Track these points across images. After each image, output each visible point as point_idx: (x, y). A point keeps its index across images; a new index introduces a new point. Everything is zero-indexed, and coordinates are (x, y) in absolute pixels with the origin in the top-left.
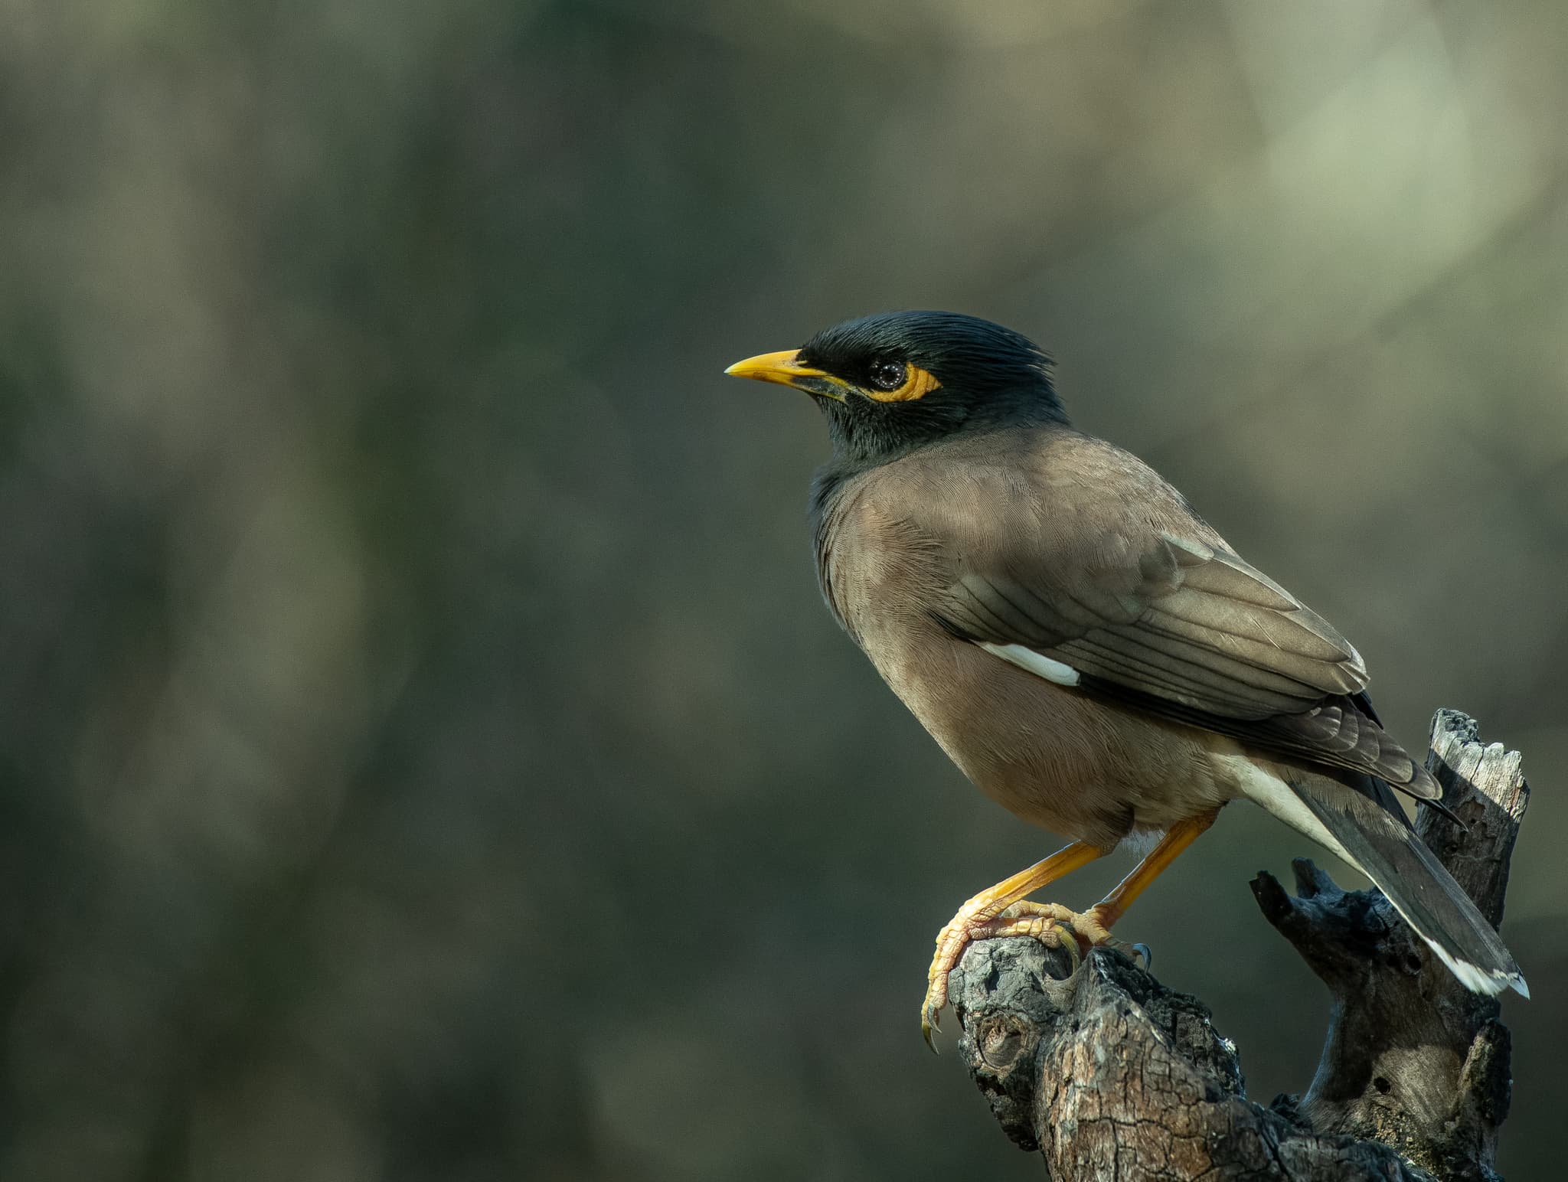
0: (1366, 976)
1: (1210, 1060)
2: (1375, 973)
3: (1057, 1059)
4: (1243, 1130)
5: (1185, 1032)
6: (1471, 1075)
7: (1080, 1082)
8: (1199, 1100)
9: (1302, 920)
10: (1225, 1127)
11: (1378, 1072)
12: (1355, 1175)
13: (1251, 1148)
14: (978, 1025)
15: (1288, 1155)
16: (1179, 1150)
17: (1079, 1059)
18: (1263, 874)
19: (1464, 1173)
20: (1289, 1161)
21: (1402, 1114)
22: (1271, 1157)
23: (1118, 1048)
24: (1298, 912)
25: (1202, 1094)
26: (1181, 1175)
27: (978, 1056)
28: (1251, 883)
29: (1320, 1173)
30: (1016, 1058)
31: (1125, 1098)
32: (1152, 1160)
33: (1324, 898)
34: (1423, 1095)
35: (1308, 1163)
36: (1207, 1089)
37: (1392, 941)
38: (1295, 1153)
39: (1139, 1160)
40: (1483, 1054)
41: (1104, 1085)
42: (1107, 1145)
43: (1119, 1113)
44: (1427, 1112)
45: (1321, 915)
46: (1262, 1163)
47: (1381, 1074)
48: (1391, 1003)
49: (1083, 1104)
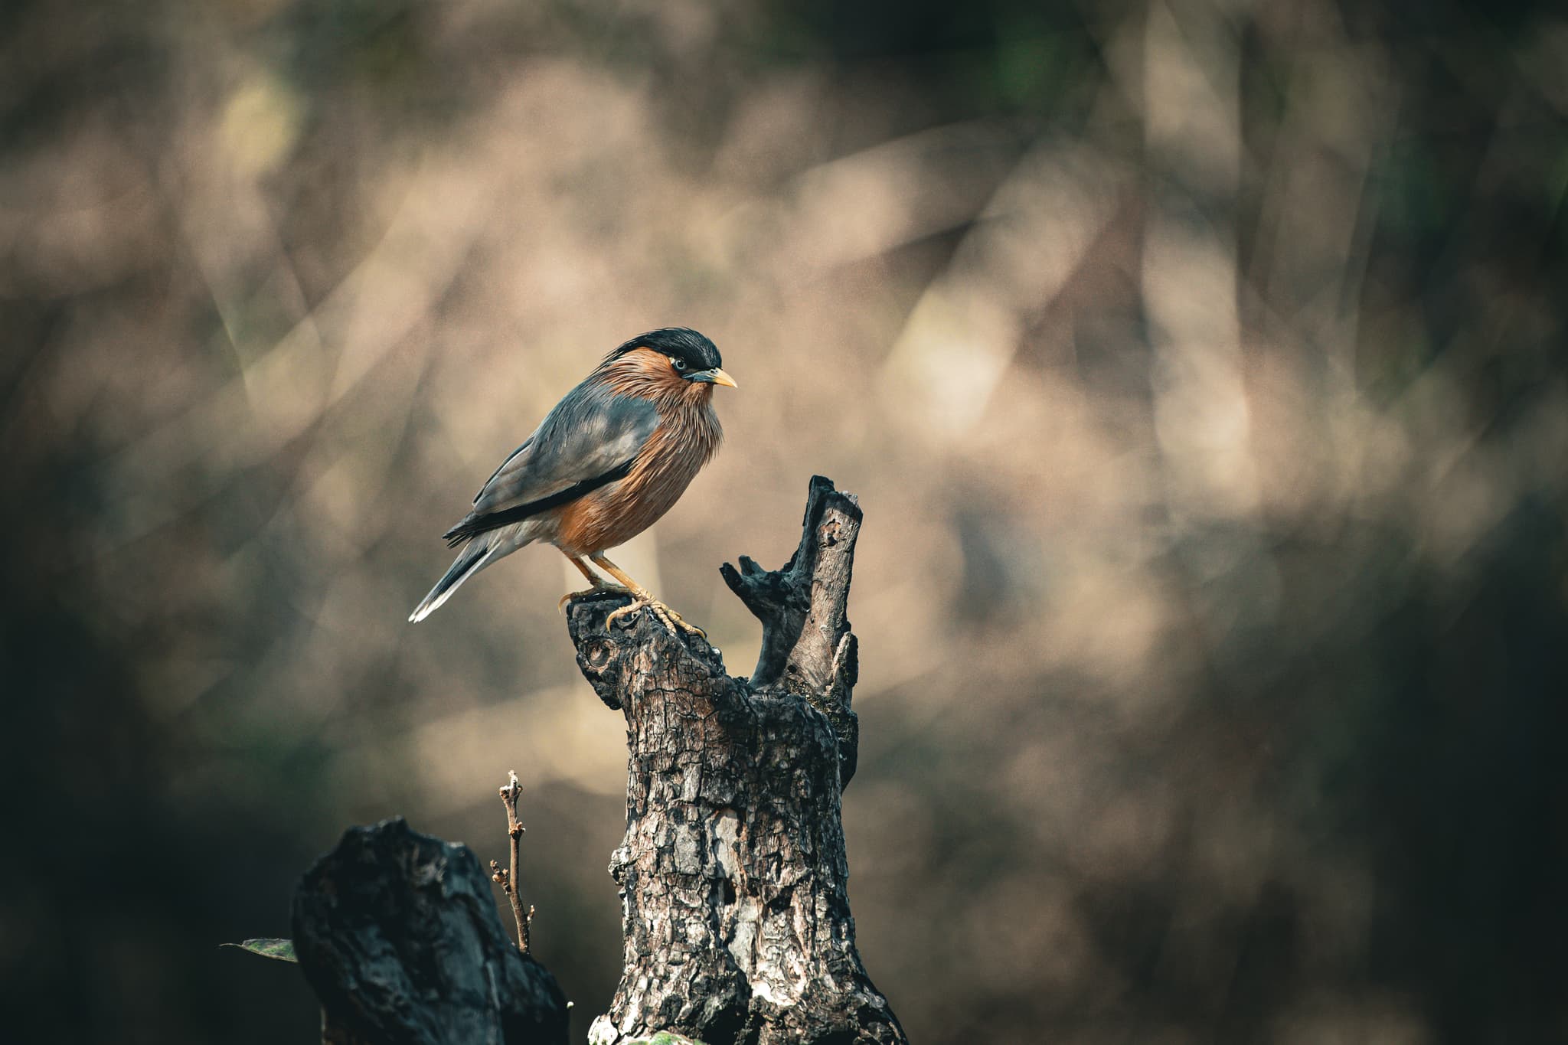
0: (782, 614)
1: (708, 658)
2: (786, 612)
3: (630, 661)
4: (731, 691)
5: (695, 645)
6: (839, 661)
7: (644, 671)
8: (707, 677)
9: (748, 587)
10: (721, 690)
11: (790, 662)
12: (788, 711)
13: (735, 700)
14: (586, 647)
15: (754, 703)
16: (698, 703)
17: (643, 660)
18: (726, 565)
19: (837, 711)
20: (754, 706)
21: (803, 683)
22: (745, 704)
23: (664, 653)
24: (745, 583)
25: (709, 673)
26: (699, 716)
27: (587, 662)
28: (721, 569)
29: (770, 711)
30: (608, 662)
31: (669, 678)
32: (684, 709)
33: (757, 576)
34: (814, 673)
35: (765, 707)
36: (711, 671)
37: (794, 595)
38: (757, 702)
39: (677, 709)
40: (844, 650)
41: (657, 672)
42: (660, 702)
43: (666, 685)
44: (816, 681)
45: (756, 584)
46: (741, 708)
47: (791, 664)
48: (795, 627)
49: (646, 683)
